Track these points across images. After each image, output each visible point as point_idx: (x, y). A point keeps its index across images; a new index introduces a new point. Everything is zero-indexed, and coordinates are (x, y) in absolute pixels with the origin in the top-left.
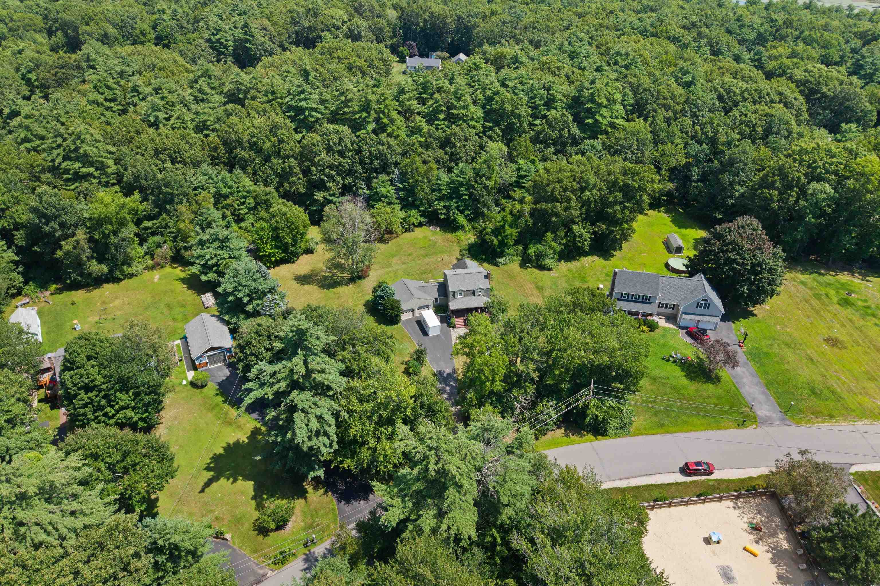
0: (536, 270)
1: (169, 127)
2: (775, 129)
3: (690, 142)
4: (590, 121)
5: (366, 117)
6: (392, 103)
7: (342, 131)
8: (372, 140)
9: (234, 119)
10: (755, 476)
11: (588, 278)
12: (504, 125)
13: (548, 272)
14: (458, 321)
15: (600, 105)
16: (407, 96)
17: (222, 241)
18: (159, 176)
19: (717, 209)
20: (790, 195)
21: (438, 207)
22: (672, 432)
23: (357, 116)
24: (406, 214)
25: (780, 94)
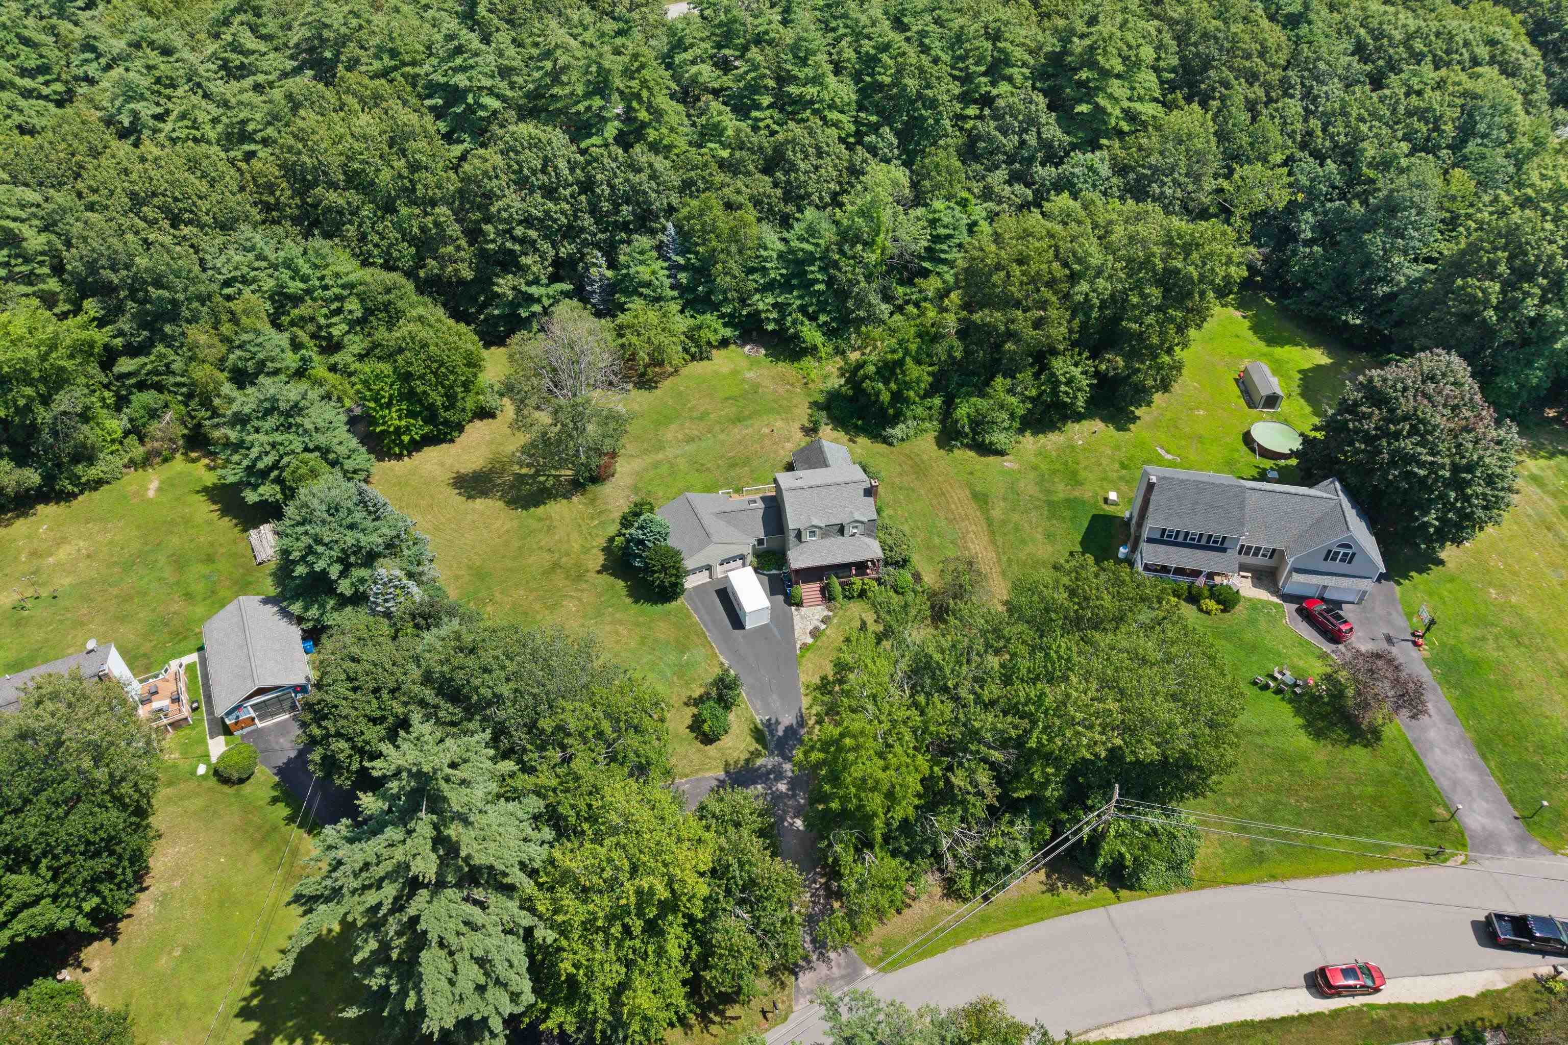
0: (971, 454)
1: (161, 137)
2: (1482, 127)
3: (1299, 155)
4: (1083, 108)
5: (601, 108)
6: (656, 73)
7: (550, 142)
8: (615, 160)
9: (308, 118)
10: (1472, 994)
11: (1083, 474)
12: (903, 123)
13: (999, 459)
14: (809, 591)
15: (1105, 74)
16: (688, 56)
17: (288, 414)
18: (142, 262)
19: (1351, 303)
20: (1527, 294)
21: (761, 306)
22: (1284, 878)
23: (581, 107)
24: (691, 322)
25: (1492, 42)
